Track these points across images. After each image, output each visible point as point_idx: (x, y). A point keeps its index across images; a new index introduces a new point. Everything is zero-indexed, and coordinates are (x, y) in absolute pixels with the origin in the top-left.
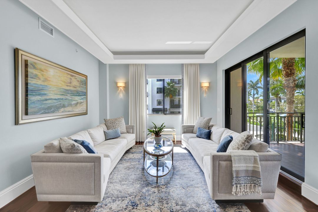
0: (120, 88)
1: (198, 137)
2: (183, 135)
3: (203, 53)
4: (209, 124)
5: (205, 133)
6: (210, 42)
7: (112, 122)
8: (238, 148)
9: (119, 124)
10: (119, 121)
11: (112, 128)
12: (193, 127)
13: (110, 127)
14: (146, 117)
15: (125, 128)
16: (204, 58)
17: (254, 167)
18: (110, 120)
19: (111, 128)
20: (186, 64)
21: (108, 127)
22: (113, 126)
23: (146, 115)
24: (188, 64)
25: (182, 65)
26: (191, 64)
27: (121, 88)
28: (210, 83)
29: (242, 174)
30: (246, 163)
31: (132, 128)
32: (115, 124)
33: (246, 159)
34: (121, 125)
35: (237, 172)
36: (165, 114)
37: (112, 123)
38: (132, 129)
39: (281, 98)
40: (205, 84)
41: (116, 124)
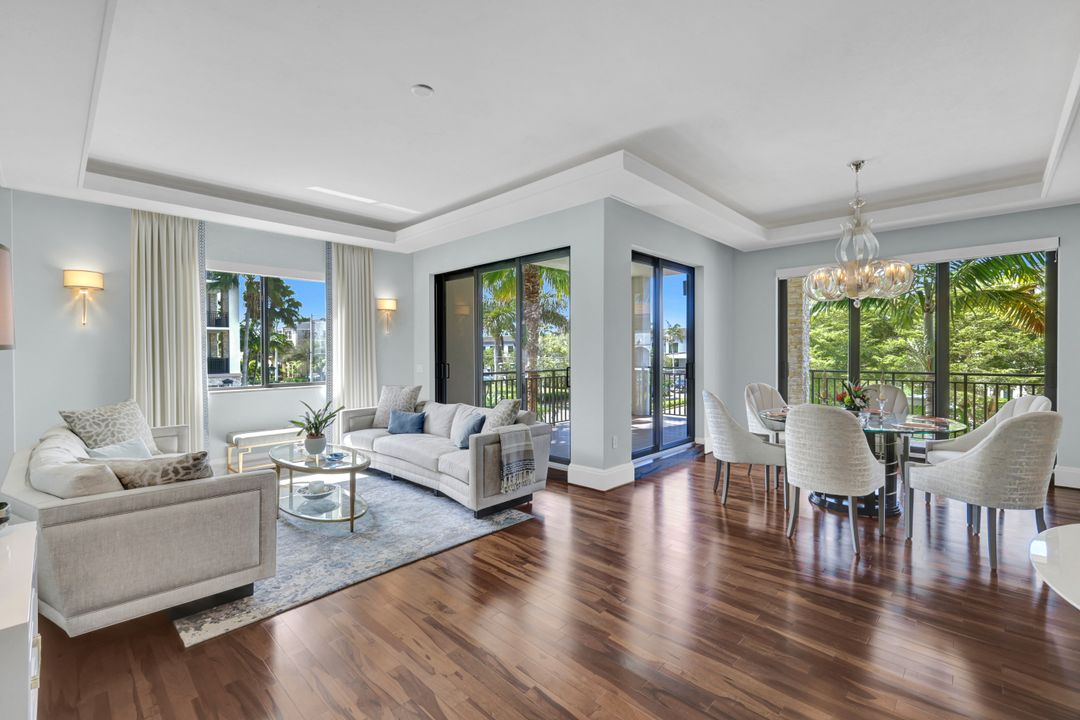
0: (81, 292)
1: (392, 432)
2: (348, 436)
3: (392, 227)
4: (416, 399)
5: (412, 419)
6: (413, 213)
7: (103, 421)
8: (503, 425)
9: (132, 424)
10: (127, 415)
11: (108, 441)
12: (373, 412)
13: (101, 437)
14: (205, 399)
15: (151, 438)
16: (393, 241)
17: (527, 445)
18: (89, 414)
19: (104, 440)
20: (338, 245)
21: (90, 438)
22: (109, 433)
23: (205, 393)
24: (343, 245)
25: (329, 244)
26: (353, 248)
27: (86, 292)
28: (398, 302)
29: (514, 459)
30: (517, 442)
31: (178, 436)
32: (118, 426)
33: (515, 436)
34: (139, 428)
35: (508, 456)
36: (270, 387)
37: (103, 425)
38: (176, 439)
39: (505, 340)
40: (387, 302)
41: (121, 424)
